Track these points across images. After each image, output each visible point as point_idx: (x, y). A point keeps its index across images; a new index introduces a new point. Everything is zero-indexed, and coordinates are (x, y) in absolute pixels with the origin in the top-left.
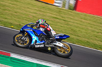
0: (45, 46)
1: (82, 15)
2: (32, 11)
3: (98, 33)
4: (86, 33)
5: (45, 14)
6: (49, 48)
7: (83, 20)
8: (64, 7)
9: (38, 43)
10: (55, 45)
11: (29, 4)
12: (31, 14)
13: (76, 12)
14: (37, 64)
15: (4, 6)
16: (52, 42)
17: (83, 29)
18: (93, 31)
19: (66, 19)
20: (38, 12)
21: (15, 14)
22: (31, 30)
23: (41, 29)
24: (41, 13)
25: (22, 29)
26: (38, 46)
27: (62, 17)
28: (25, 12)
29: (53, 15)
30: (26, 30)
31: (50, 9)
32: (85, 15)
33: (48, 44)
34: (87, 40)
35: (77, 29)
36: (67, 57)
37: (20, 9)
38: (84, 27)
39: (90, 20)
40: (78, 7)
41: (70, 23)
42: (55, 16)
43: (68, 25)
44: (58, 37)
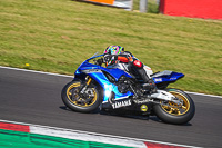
0: (133, 103)
1: (179, 21)
2: (67, 25)
3: (218, 57)
4: (192, 61)
5: (95, 28)
6: (144, 107)
7: (182, 34)
8: (138, 9)
9: (117, 99)
10: (156, 99)
11: (59, 9)
12: (65, 32)
13: (164, 16)
14: (90, 143)
15: (5, 20)
16: (148, 93)
17: (182, 52)
18: (206, 56)
19: (145, 35)
20: (81, 27)
21: (31, 35)
22: (100, 71)
23: (121, 67)
24: (88, 27)
25: (79, 70)
26: (119, 105)
27: (135, 31)
28: (52, 30)
29: (114, 30)
30: (87, 72)
31: (106, 17)
32: (185, 21)
33: (139, 98)
34: (194, 76)
35: (172, 55)
36: (184, 122)
37: (40, 24)
38: (185, 48)
39: (197, 31)
40: (168, 5)
41: (153, 42)
42: (120, 31)
43: (149, 47)
44: (160, 80)
